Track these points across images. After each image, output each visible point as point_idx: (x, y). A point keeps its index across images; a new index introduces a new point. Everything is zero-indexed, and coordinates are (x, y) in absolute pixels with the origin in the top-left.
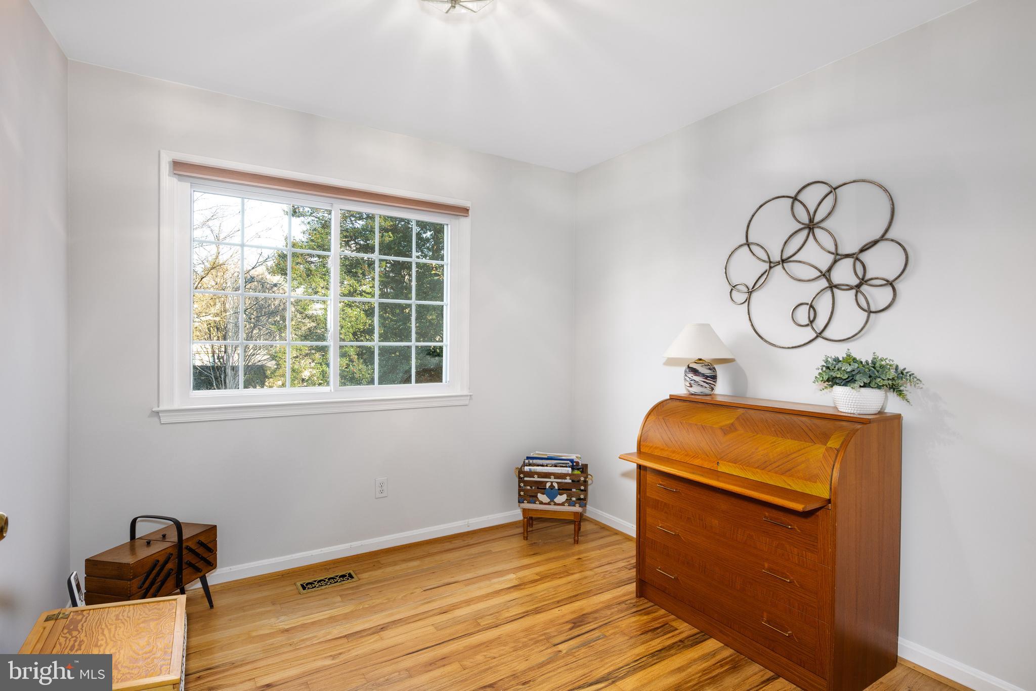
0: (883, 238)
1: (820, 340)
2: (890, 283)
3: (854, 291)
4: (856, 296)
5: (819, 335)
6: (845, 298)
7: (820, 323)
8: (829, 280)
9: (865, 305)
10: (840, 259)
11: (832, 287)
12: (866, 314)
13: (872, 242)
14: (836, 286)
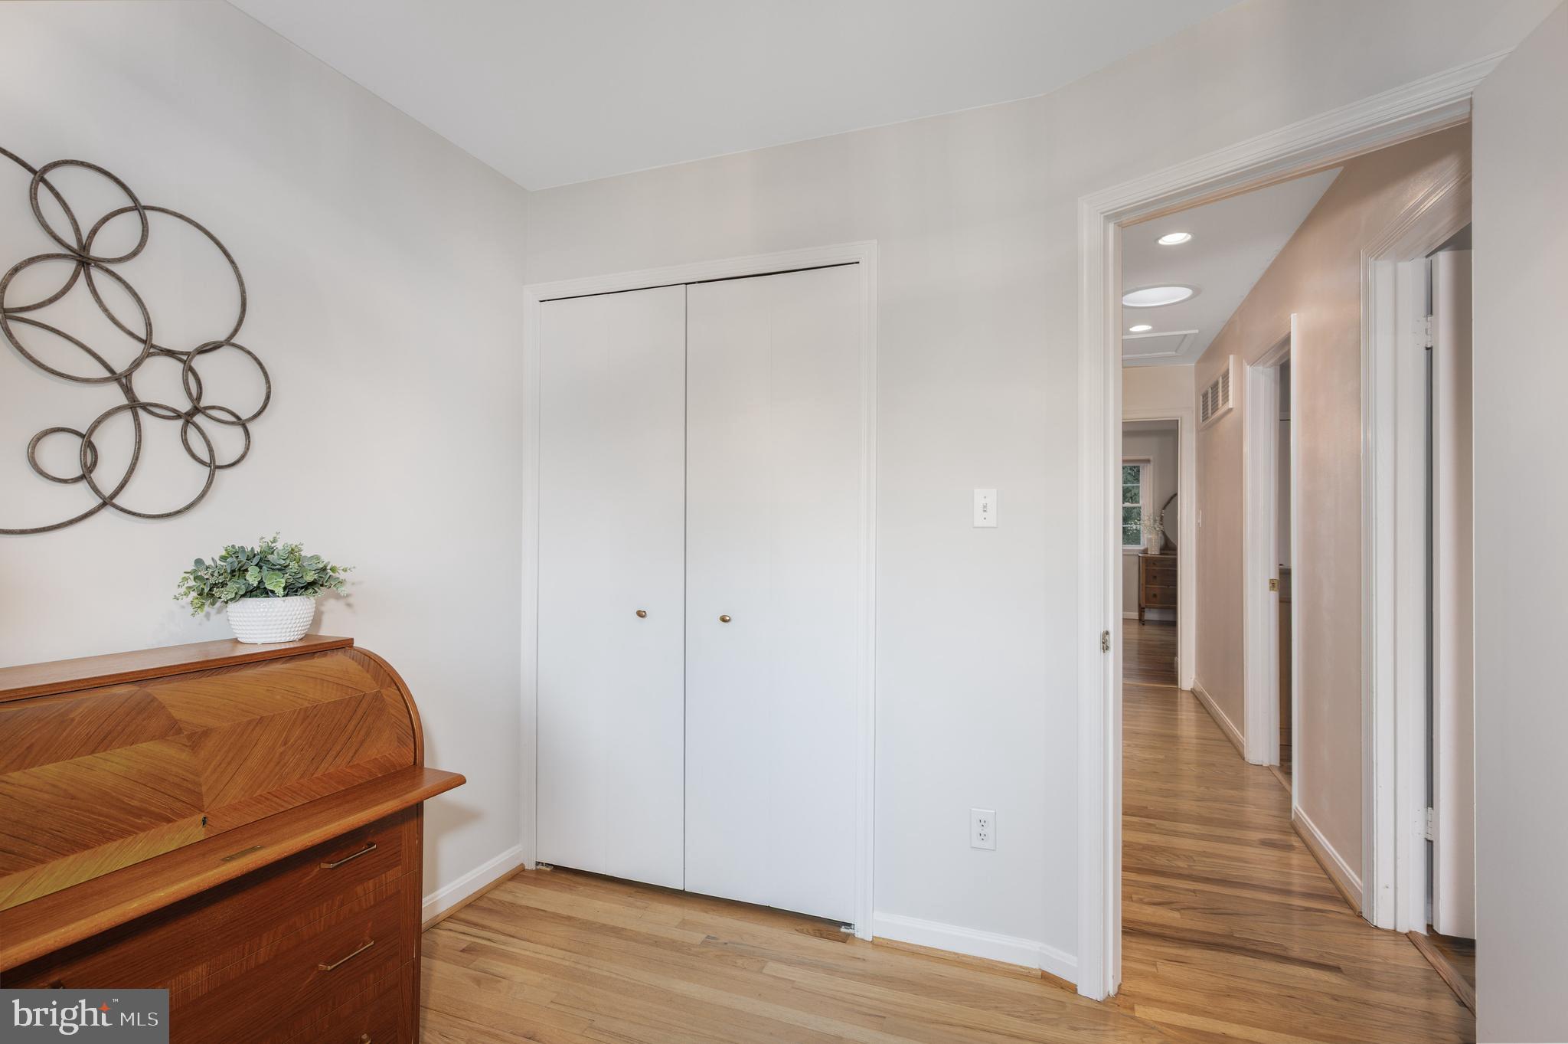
0: (228, 342)
1: (108, 513)
2: (242, 423)
3: (180, 423)
4: (184, 432)
5: (107, 502)
6: (161, 434)
7: (107, 476)
8: (128, 390)
9: (203, 454)
10: (153, 354)
11: (135, 405)
12: (207, 470)
13: (214, 343)
14: (145, 407)
